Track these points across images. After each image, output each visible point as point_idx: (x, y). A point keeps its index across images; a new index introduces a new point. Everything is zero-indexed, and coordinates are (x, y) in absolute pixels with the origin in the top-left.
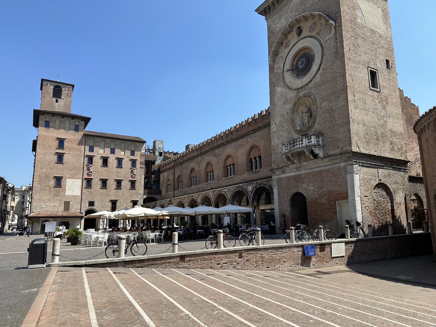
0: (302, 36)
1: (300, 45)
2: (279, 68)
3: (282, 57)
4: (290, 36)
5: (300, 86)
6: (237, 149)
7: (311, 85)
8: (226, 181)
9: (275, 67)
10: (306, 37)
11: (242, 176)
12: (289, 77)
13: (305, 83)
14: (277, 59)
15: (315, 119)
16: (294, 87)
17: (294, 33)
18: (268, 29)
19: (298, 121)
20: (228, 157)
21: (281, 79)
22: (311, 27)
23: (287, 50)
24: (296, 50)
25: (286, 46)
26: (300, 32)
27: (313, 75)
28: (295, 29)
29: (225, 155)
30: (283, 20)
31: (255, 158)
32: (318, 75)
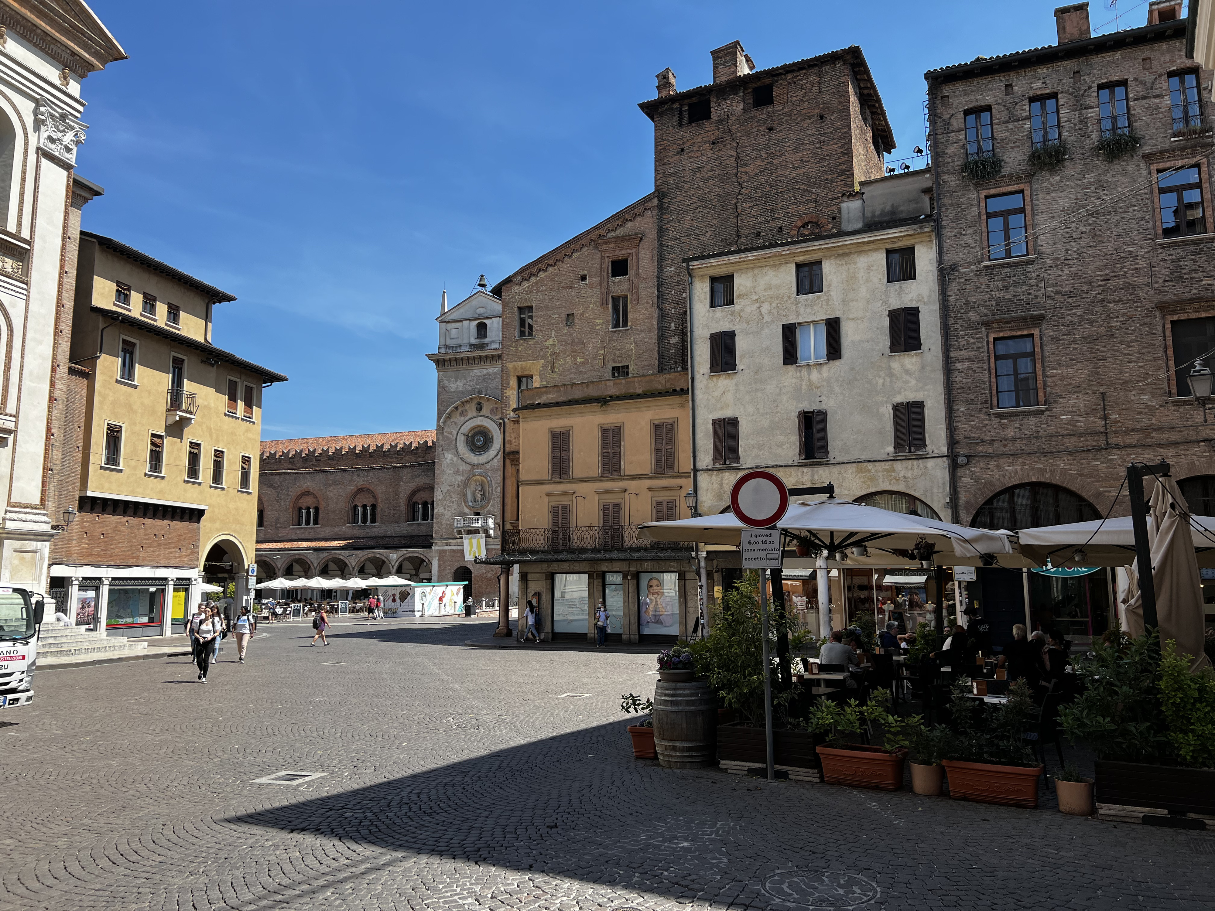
0: (482, 413)
1: (480, 421)
2: (451, 433)
3: (455, 423)
4: (467, 406)
5: (476, 462)
6: (327, 485)
7: (488, 466)
8: (298, 532)
9: (446, 429)
10: (487, 417)
11: (337, 529)
12: (462, 447)
13: (481, 462)
14: (449, 422)
15: (489, 500)
16: (468, 460)
17: (473, 405)
18: (439, 382)
19: (469, 496)
20: (306, 493)
21: (453, 446)
22: (492, 410)
23: (462, 419)
24: (473, 425)
25: (462, 414)
26: (480, 408)
27: (490, 458)
28: (475, 402)
29: (299, 491)
30: (460, 384)
31: (364, 507)
32: (495, 460)
